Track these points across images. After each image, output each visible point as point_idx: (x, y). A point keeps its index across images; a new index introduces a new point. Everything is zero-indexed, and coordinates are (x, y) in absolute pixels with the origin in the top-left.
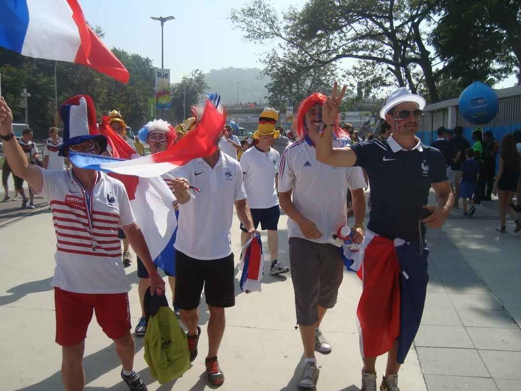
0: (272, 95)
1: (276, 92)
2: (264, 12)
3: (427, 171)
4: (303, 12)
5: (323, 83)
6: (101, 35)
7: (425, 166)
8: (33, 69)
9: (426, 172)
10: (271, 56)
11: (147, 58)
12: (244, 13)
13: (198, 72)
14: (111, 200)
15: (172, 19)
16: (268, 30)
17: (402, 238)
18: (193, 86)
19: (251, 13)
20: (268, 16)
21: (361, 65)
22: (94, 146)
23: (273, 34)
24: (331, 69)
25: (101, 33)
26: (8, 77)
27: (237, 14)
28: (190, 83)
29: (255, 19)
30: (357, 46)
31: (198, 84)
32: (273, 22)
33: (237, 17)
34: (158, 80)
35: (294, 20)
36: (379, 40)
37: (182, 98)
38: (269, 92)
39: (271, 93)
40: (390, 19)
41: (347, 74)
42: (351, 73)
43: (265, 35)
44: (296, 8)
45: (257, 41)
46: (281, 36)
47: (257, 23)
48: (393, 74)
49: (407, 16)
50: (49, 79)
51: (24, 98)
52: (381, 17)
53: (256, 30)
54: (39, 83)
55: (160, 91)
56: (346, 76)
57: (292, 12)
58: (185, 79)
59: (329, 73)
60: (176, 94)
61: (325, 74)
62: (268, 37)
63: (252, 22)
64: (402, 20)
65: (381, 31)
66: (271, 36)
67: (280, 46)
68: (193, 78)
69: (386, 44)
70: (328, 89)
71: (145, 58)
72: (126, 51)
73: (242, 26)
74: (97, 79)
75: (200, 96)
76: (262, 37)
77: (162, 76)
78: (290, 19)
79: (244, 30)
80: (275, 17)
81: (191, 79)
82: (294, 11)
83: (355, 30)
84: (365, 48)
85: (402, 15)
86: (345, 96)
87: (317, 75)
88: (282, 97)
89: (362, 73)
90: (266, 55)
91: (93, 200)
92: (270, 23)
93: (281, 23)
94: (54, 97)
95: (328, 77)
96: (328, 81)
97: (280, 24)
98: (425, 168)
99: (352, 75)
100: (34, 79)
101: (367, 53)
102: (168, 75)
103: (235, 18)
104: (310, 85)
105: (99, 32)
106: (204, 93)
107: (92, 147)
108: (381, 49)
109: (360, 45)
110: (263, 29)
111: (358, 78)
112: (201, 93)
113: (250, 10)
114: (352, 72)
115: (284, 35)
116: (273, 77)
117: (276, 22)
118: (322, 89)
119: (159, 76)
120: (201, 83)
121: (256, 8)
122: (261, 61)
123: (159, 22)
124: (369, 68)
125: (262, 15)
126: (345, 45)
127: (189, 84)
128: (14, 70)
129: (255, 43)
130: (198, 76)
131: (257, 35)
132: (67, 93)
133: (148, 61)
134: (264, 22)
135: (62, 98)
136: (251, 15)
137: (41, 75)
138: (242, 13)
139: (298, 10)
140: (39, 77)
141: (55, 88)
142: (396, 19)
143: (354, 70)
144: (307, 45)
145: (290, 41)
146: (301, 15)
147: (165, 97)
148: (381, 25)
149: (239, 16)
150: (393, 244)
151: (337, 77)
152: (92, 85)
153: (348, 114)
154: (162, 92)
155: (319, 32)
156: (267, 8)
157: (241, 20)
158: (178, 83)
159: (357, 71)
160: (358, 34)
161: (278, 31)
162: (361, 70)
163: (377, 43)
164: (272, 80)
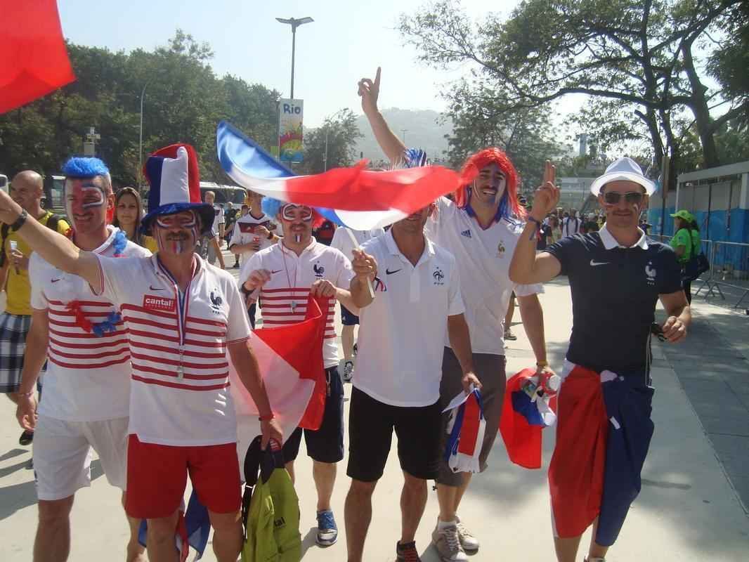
0: (454, 149)
1: (460, 145)
2: (450, 20)
3: (653, 277)
4: (509, 23)
5: (529, 134)
6: (210, 55)
7: (650, 270)
8: (111, 102)
9: (653, 279)
10: (459, 87)
11: (274, 90)
12: (419, 22)
13: (348, 113)
14: (217, 301)
15: (310, 22)
16: (456, 48)
17: (612, 370)
18: (339, 132)
19: (431, 21)
20: (456, 26)
21: (592, 107)
22: (194, 221)
23: (462, 54)
24: (542, 114)
25: (209, 53)
26: (76, 112)
27: (409, 23)
28: (335, 128)
29: (435, 30)
30: (588, 77)
31: (345, 130)
32: (464, 36)
33: (409, 27)
34: (284, 117)
35: (494, 34)
36: (623, 70)
37: (323, 150)
38: (450, 144)
39: (453, 146)
40: (643, 36)
41: (571, 119)
42: (577, 119)
43: (451, 55)
44: (499, 16)
45: (437, 64)
46: (475, 58)
47: (439, 37)
48: (642, 121)
49: (667, 32)
50: (132, 116)
51: (90, 140)
52: (628, 33)
53: (438, 47)
54: (118, 121)
55: (287, 134)
56: (570, 122)
57: (491, 23)
58: (327, 122)
59: (539, 120)
60: (314, 144)
61: (534, 121)
62: (455, 58)
63: (431, 35)
64: (660, 38)
65: (625, 54)
66: (461, 58)
67: (474, 73)
68: (340, 121)
69: (634, 76)
70: (536, 143)
71: (272, 90)
72: (245, 80)
73: (416, 42)
74: (200, 118)
75: (349, 147)
76: (446, 58)
77: (290, 109)
78: (488, 34)
79: (418, 47)
80: (467, 29)
81: (337, 122)
82: (495, 22)
83: (591, 50)
84: (601, 80)
85: (661, 31)
86: (562, 154)
87: (522, 121)
88: (469, 153)
89: (595, 120)
90: (451, 87)
91: (190, 299)
92: (460, 37)
93: (476, 38)
94: (139, 143)
95: (537, 125)
96: (538, 131)
97: (474, 40)
98: (651, 273)
99: (579, 122)
100: (111, 115)
101: (603, 89)
102: (300, 110)
103: (406, 28)
104: (510, 136)
105: (207, 50)
106: (355, 143)
107: (192, 222)
108: (626, 82)
109: (593, 77)
110: (447, 46)
111: (588, 126)
112: (350, 143)
113: (429, 17)
114: (578, 117)
115: (479, 56)
116: (457, 123)
117: (468, 36)
118: (528, 142)
119: (285, 110)
120: (351, 128)
121: (438, 14)
122: (442, 95)
123: (290, 26)
124: (605, 112)
125: (447, 25)
126: (569, 75)
127: (333, 129)
128: (85, 101)
129: (436, 68)
130: (347, 118)
131: (438, 55)
132: (158, 136)
133: (275, 94)
134: (449, 35)
135: (148, 144)
136: (431, 25)
137: (122, 110)
138: (417, 21)
139: (501, 20)
140: (119, 112)
141: (139, 130)
142: (651, 37)
143: (582, 115)
144: (512, 73)
145: (489, 66)
146: (504, 27)
147: (294, 143)
148: (627, 46)
149: (412, 26)
150: (598, 379)
151: (551, 125)
152: (193, 125)
153: (564, 180)
154: (289, 134)
155: (532, 55)
156: (456, 14)
157: (415, 31)
158: (318, 129)
159: (587, 116)
160: (596, 56)
161: (471, 50)
162: (593, 113)
163: (620, 74)
164: (455, 126)
